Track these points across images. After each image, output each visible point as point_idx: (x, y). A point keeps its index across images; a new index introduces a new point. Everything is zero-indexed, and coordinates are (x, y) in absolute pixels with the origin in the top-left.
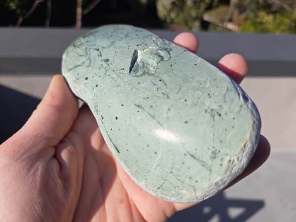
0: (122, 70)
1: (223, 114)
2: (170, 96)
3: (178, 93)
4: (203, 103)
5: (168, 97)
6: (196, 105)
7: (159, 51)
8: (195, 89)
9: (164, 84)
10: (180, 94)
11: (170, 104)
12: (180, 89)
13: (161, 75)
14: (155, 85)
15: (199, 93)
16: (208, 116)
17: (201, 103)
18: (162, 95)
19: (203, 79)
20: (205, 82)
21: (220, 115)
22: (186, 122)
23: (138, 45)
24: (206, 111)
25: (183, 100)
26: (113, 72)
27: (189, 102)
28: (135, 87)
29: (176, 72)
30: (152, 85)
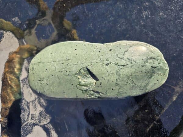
0: (92, 66)
1: (39, 82)
2: (59, 73)
3: (58, 76)
4: (47, 80)
5: (60, 72)
6: (48, 77)
7: (87, 88)
8: (53, 82)
9: (66, 75)
10: (56, 76)
11: (56, 70)
12: (58, 78)
13: (71, 77)
14: (69, 72)
15: (51, 82)
16: (42, 77)
17: (47, 79)
18: (62, 70)
19: (54, 89)
20: (53, 88)
21: (39, 81)
22: (47, 69)
23: (101, 83)
24: (44, 78)
25: (54, 75)
26: (96, 62)
27: (51, 76)
28: (77, 64)
29: (67, 83)
30: (70, 71)
